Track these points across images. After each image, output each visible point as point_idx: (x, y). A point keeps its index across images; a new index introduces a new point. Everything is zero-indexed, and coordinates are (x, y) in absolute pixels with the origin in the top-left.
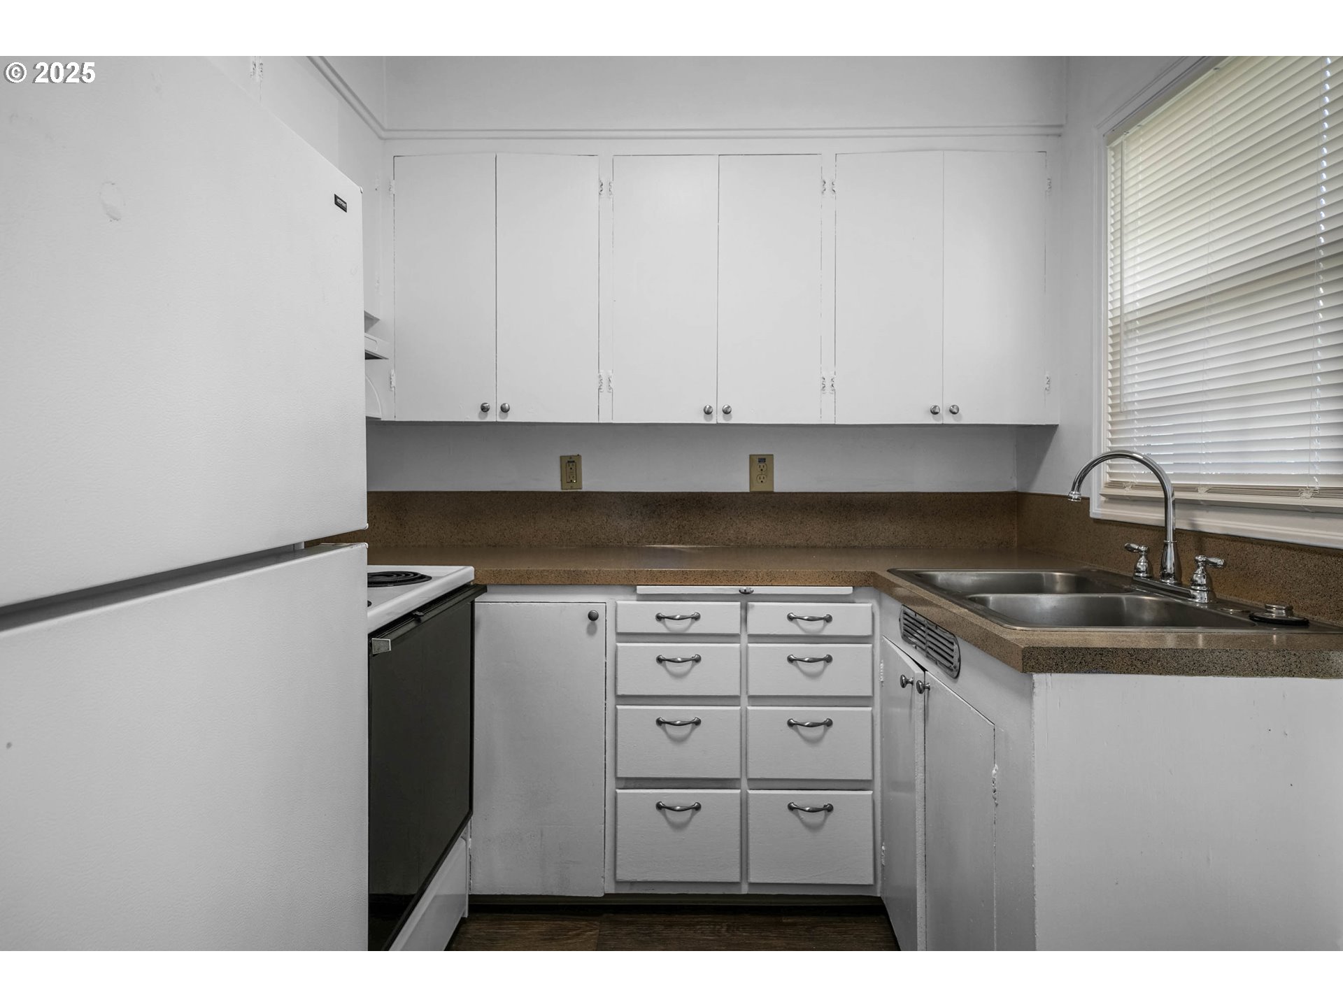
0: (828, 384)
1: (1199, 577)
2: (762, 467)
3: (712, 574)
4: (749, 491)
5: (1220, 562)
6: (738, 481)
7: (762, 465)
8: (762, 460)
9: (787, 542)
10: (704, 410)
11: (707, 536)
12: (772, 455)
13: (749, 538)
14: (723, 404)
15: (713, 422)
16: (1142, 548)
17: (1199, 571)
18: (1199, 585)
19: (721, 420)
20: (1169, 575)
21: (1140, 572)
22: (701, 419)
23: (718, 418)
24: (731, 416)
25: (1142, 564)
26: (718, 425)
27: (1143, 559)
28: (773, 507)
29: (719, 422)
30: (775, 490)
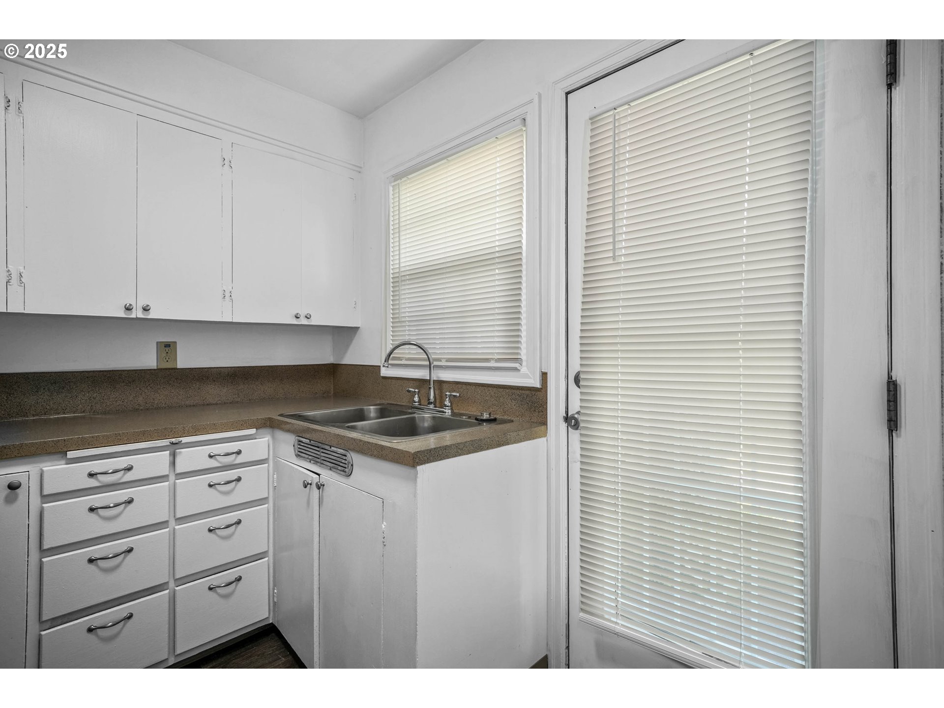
0: (227, 295)
1: (447, 403)
2: (167, 351)
3: (144, 433)
4: (156, 368)
5: (458, 395)
6: (149, 360)
7: (167, 349)
8: (167, 345)
9: (187, 403)
10: (125, 307)
11: (118, 404)
12: (176, 342)
13: (156, 402)
14: (142, 303)
15: (133, 316)
16: (417, 390)
17: (447, 399)
18: (448, 406)
19: (140, 315)
20: (432, 403)
21: (415, 403)
22: (122, 314)
23: (138, 313)
24: (149, 313)
25: (416, 399)
26: (137, 319)
27: (417, 396)
28: (176, 379)
29: (138, 316)
30: (178, 367)
